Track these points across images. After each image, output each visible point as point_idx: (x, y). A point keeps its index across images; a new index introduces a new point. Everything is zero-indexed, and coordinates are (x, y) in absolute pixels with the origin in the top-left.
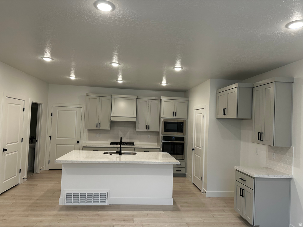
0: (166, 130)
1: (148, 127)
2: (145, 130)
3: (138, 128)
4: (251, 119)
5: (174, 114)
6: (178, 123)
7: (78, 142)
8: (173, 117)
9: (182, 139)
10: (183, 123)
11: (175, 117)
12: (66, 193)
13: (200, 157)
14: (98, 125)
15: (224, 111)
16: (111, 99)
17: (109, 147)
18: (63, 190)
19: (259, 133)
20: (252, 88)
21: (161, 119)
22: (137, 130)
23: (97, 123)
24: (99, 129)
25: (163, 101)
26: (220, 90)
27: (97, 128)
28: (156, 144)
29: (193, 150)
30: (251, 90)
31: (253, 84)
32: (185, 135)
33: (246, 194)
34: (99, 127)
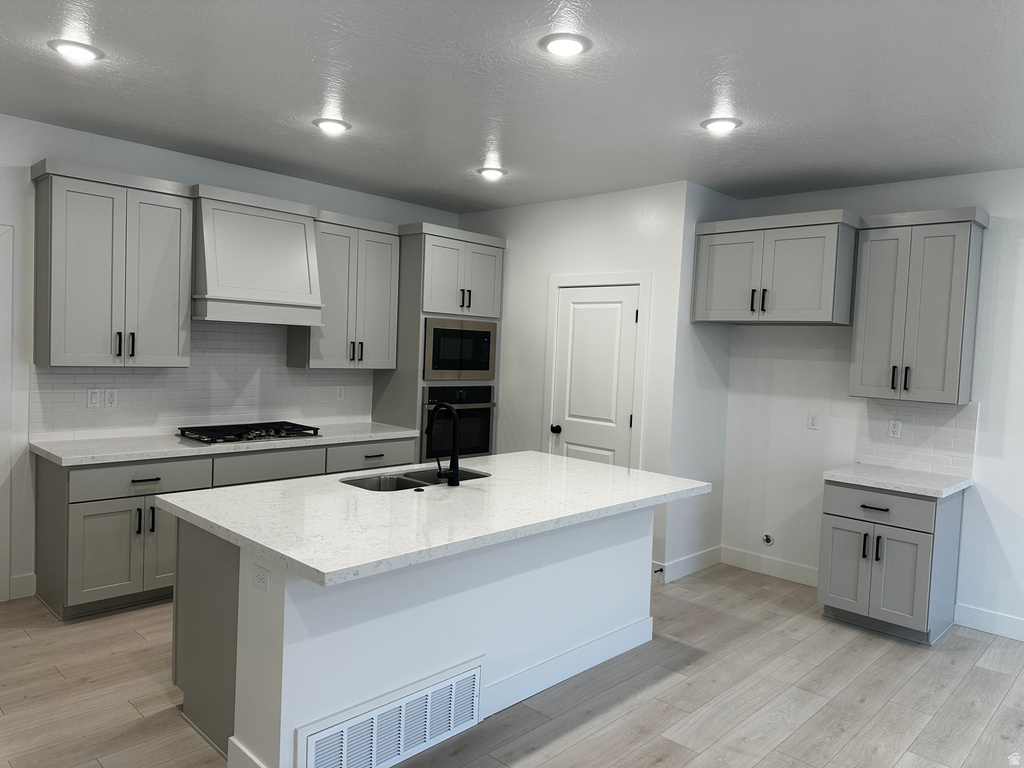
0: (440, 362)
1: (356, 350)
2: (346, 364)
3: (320, 357)
4: (851, 324)
5: (466, 297)
8: (459, 311)
9: (486, 394)
10: (487, 335)
11: (466, 312)
12: (313, 740)
13: (609, 454)
14: (125, 343)
15: (759, 299)
16: (186, 207)
17: (213, 456)
18: (296, 731)
19: (894, 368)
20: (857, 232)
21: (423, 317)
22: (314, 363)
23: (120, 334)
24: (130, 363)
25: (429, 241)
26: (721, 226)
27: (118, 359)
28: (368, 419)
29: (556, 430)
30: (852, 234)
31: (862, 220)
32: (492, 377)
33: (887, 549)
34: (132, 355)
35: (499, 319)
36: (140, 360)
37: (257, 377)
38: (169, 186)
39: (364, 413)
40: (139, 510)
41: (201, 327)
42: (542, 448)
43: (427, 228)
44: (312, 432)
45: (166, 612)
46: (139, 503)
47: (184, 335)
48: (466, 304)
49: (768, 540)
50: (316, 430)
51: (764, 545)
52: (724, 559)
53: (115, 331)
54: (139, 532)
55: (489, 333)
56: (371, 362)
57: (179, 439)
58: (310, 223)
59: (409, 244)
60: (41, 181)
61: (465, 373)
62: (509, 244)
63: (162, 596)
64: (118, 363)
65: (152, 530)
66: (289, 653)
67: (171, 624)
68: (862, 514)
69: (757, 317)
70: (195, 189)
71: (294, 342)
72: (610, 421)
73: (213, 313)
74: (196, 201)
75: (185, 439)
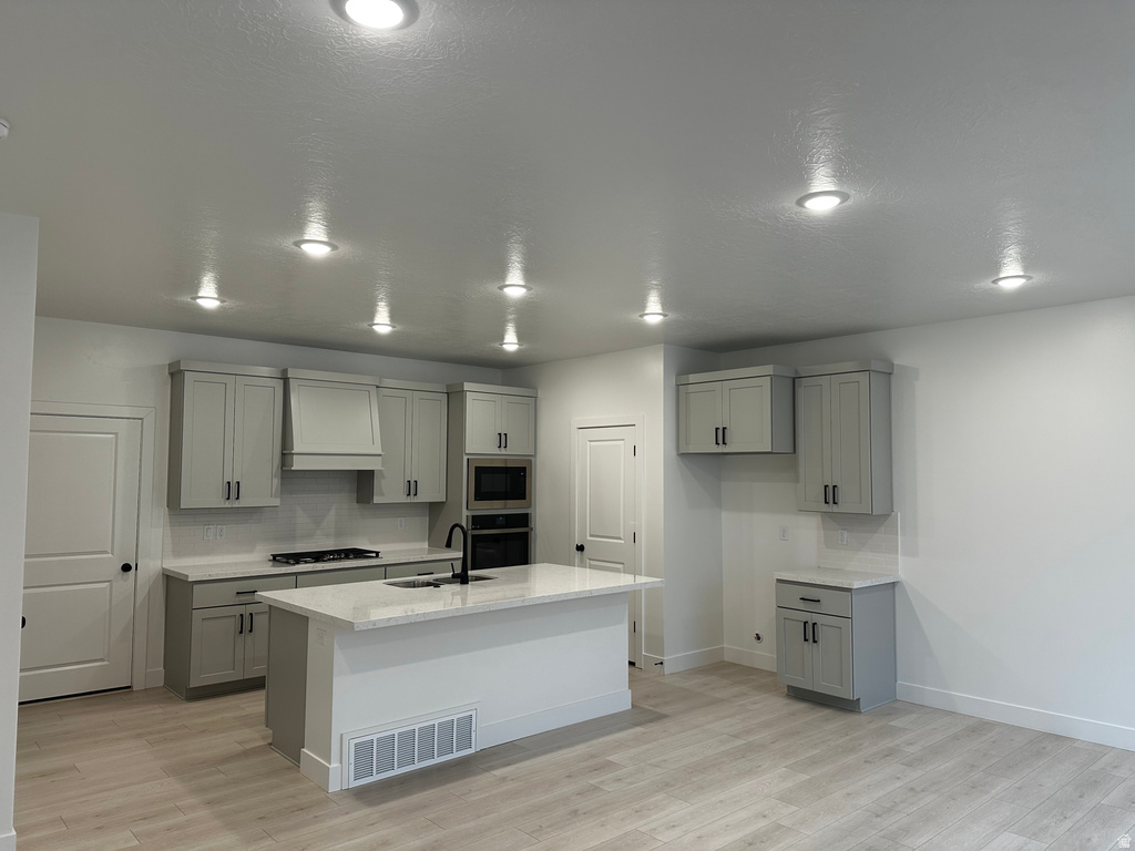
0: (480, 495)
1: (412, 488)
2: (403, 499)
3: (382, 494)
4: (795, 452)
5: (502, 440)
6: (506, 470)
7: (126, 568)
8: (497, 451)
9: (524, 520)
10: (524, 469)
11: (503, 451)
12: (353, 742)
13: (620, 566)
14: (232, 490)
15: (721, 435)
16: (279, 385)
17: (296, 574)
18: (342, 735)
19: (826, 486)
20: (794, 379)
21: (465, 458)
22: (377, 499)
23: (229, 483)
24: (236, 504)
25: (469, 397)
26: (693, 378)
27: (227, 502)
28: (426, 545)
29: (580, 548)
30: (790, 382)
31: (796, 371)
32: (530, 506)
33: (821, 633)
34: (238, 498)
35: (535, 456)
36: (243, 503)
37: (333, 512)
38: (265, 371)
39: (422, 540)
40: (242, 615)
41: (290, 477)
42: (570, 563)
43: (467, 386)
44: (374, 555)
45: (261, 694)
46: (241, 610)
47: (276, 482)
48: (503, 444)
49: (758, 638)
50: (377, 553)
51: (755, 641)
52: (727, 658)
53: (225, 481)
54: (241, 632)
55: (525, 468)
56: (425, 496)
57: (271, 563)
58: (373, 391)
59: (454, 398)
60: (176, 374)
61: (510, 503)
62: (540, 394)
63: (256, 684)
64: (227, 505)
65: (251, 631)
66: (337, 682)
67: (264, 702)
68: (802, 605)
69: (721, 449)
70: (285, 371)
71: (362, 483)
72: (620, 538)
73: (298, 464)
74: (286, 381)
75: (277, 563)
